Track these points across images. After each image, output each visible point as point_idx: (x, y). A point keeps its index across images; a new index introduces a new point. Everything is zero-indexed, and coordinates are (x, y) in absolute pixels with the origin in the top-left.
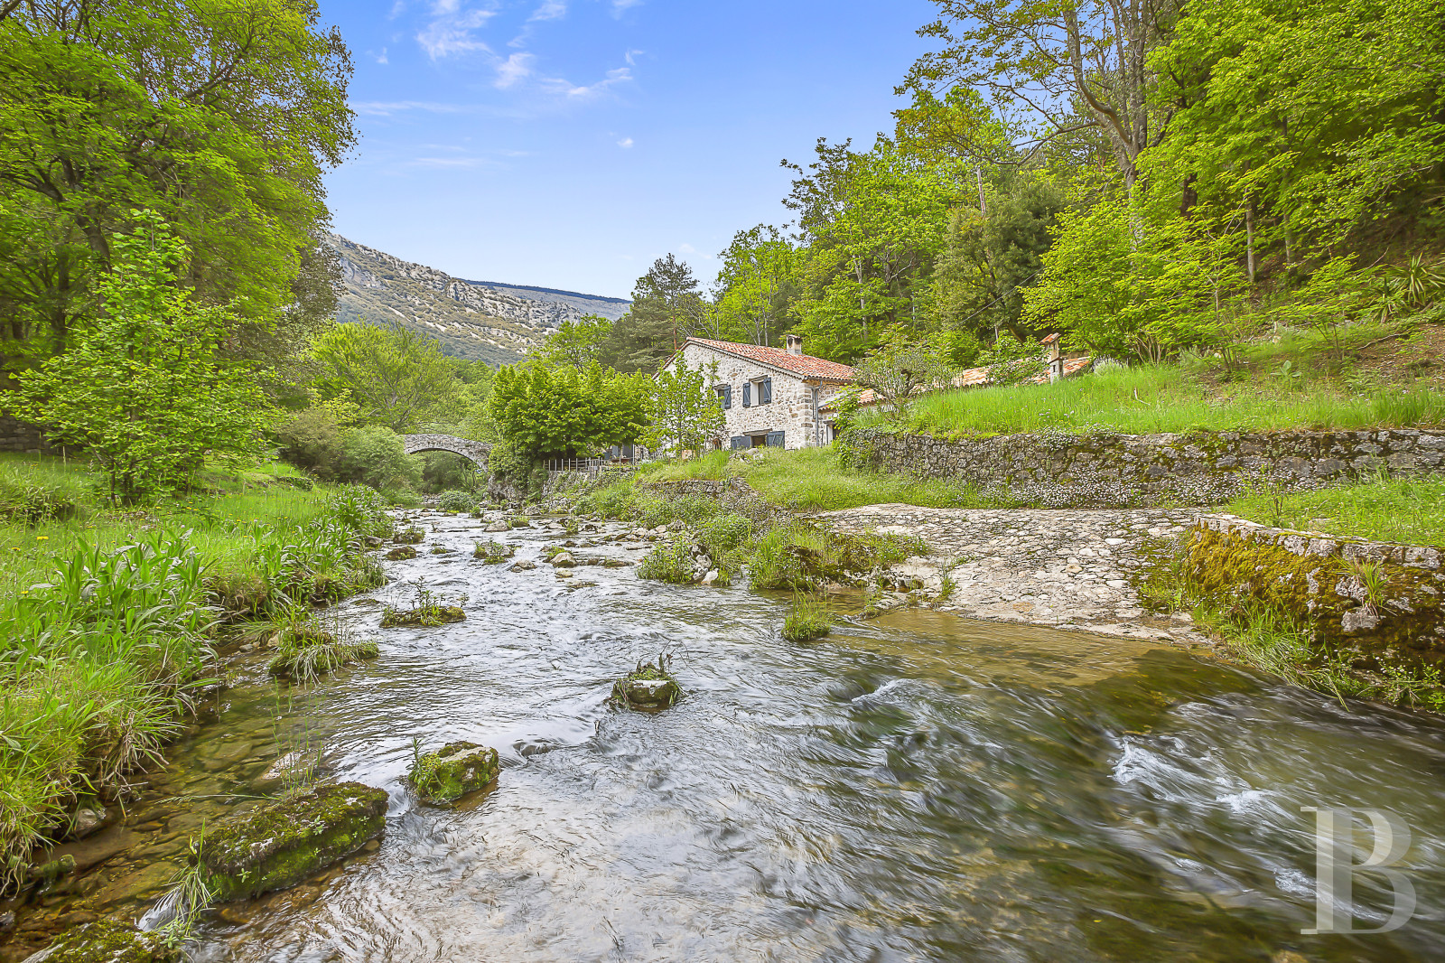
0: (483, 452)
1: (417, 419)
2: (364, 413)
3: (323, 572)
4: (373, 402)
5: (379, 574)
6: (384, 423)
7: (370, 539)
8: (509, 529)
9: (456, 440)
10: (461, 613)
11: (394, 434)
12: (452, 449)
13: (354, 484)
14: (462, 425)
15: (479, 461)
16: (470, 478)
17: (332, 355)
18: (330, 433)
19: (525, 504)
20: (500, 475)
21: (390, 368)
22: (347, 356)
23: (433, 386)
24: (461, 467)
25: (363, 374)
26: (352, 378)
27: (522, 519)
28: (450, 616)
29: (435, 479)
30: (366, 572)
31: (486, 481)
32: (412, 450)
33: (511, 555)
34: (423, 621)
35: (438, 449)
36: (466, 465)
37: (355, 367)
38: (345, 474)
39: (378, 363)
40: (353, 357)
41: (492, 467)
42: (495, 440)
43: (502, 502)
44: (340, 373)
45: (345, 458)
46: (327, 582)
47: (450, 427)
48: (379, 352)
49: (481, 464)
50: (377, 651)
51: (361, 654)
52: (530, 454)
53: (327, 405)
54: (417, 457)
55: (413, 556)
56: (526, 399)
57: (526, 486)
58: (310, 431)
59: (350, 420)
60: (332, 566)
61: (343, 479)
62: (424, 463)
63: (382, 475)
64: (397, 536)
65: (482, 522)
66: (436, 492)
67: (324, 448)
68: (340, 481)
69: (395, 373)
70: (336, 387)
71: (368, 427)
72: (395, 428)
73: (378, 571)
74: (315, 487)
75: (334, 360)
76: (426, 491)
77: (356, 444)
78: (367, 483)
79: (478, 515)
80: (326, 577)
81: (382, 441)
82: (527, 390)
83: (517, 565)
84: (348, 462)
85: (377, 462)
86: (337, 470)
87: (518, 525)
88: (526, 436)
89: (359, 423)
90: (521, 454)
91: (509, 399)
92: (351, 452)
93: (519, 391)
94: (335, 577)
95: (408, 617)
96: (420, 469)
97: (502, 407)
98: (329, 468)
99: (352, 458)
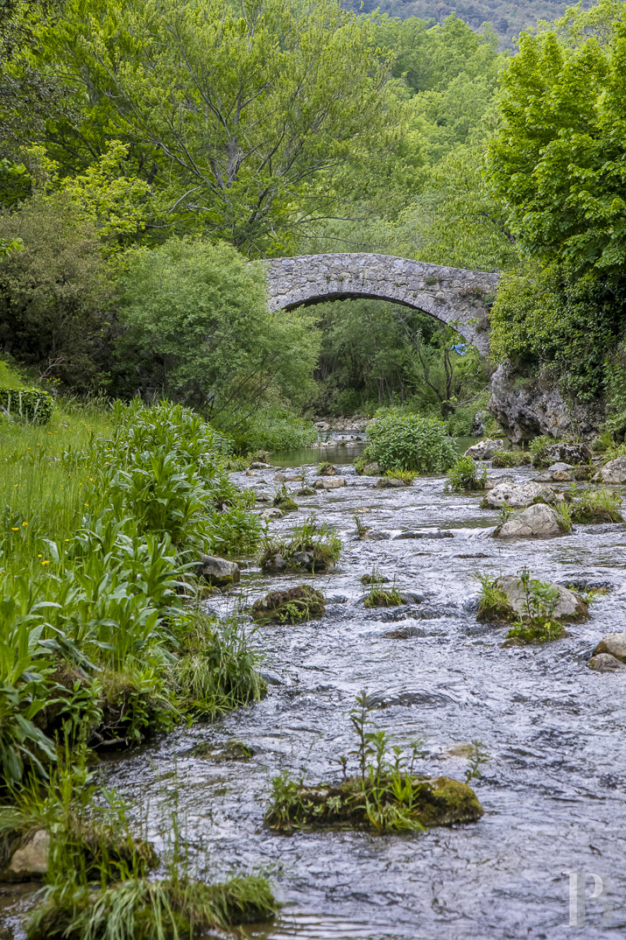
0: (474, 297)
1: (293, 211)
2: (161, 206)
3: (117, 665)
4: (180, 171)
5: (245, 668)
6: (214, 230)
7: (207, 564)
8: (563, 530)
9: (400, 265)
10: (469, 798)
11: (239, 261)
12: (390, 292)
13: (148, 403)
14: (412, 215)
15: (463, 320)
16: (438, 368)
17: (72, 44)
18: (83, 266)
19: (600, 449)
20: (524, 361)
21: (220, 71)
22: (110, 46)
23: (334, 112)
24: (412, 340)
25: (153, 93)
26: (126, 106)
27: (596, 497)
28: (441, 805)
29: (344, 375)
30: (213, 663)
31: (484, 379)
32: (285, 300)
33: (581, 616)
34: (375, 817)
35: (353, 296)
36: (427, 334)
37: (133, 74)
38: (123, 374)
39: (191, 61)
40: (126, 46)
41: (500, 338)
42: (507, 260)
43: (536, 442)
44: (97, 95)
45: (122, 331)
46: (128, 691)
47: (382, 228)
48: (190, 28)
49: (469, 332)
50: (271, 901)
51: (233, 908)
52: (609, 297)
53: (72, 187)
54: (299, 321)
55: (316, 612)
56: (595, 134)
57: (599, 394)
58: (39, 263)
59: (131, 227)
60: (136, 648)
61: (121, 388)
62: (318, 334)
63: (214, 373)
64: (270, 554)
65: (487, 506)
66: (348, 411)
67: (72, 305)
68: (112, 393)
69: (233, 83)
70: (89, 134)
71: (173, 242)
72: (239, 241)
73: (243, 663)
74: (56, 412)
75: (80, 60)
76: (323, 412)
77: (145, 291)
78: (176, 396)
79: (470, 486)
80: (123, 680)
81: (210, 279)
82: (598, 104)
83: (603, 648)
84: (129, 340)
85: (201, 338)
86: (104, 361)
87: (588, 516)
88: (597, 247)
89: (152, 233)
90: (585, 298)
91: (547, 137)
92: (136, 314)
93: (575, 112)
94: (144, 681)
95: (335, 803)
96: (310, 349)
97: (525, 165)
98: (84, 359)
99: (140, 332)
